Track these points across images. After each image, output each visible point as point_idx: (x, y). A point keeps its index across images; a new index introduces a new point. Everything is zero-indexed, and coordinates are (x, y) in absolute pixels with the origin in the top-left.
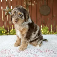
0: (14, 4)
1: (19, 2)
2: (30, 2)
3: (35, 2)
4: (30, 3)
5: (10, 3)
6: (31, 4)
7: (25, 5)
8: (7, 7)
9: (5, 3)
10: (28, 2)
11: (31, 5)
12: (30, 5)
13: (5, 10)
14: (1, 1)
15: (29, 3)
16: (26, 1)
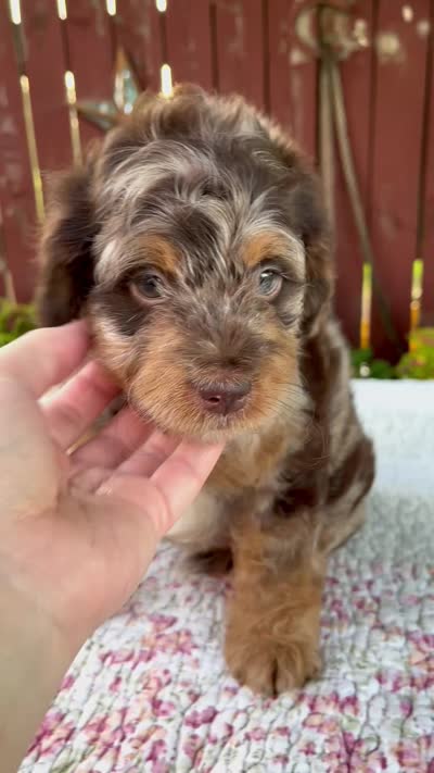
0: (192, 46)
1: (240, 22)
2: (354, 13)
3: (408, 14)
4: (361, 26)
5: (145, 31)
6: (363, 42)
7: (303, 47)
8: (119, 83)
9: (101, 30)
10: (340, 22)
11: (372, 52)
12: (357, 53)
13: (104, 108)
14: (63, 13)
15: (351, 27)
16: (321, 7)
